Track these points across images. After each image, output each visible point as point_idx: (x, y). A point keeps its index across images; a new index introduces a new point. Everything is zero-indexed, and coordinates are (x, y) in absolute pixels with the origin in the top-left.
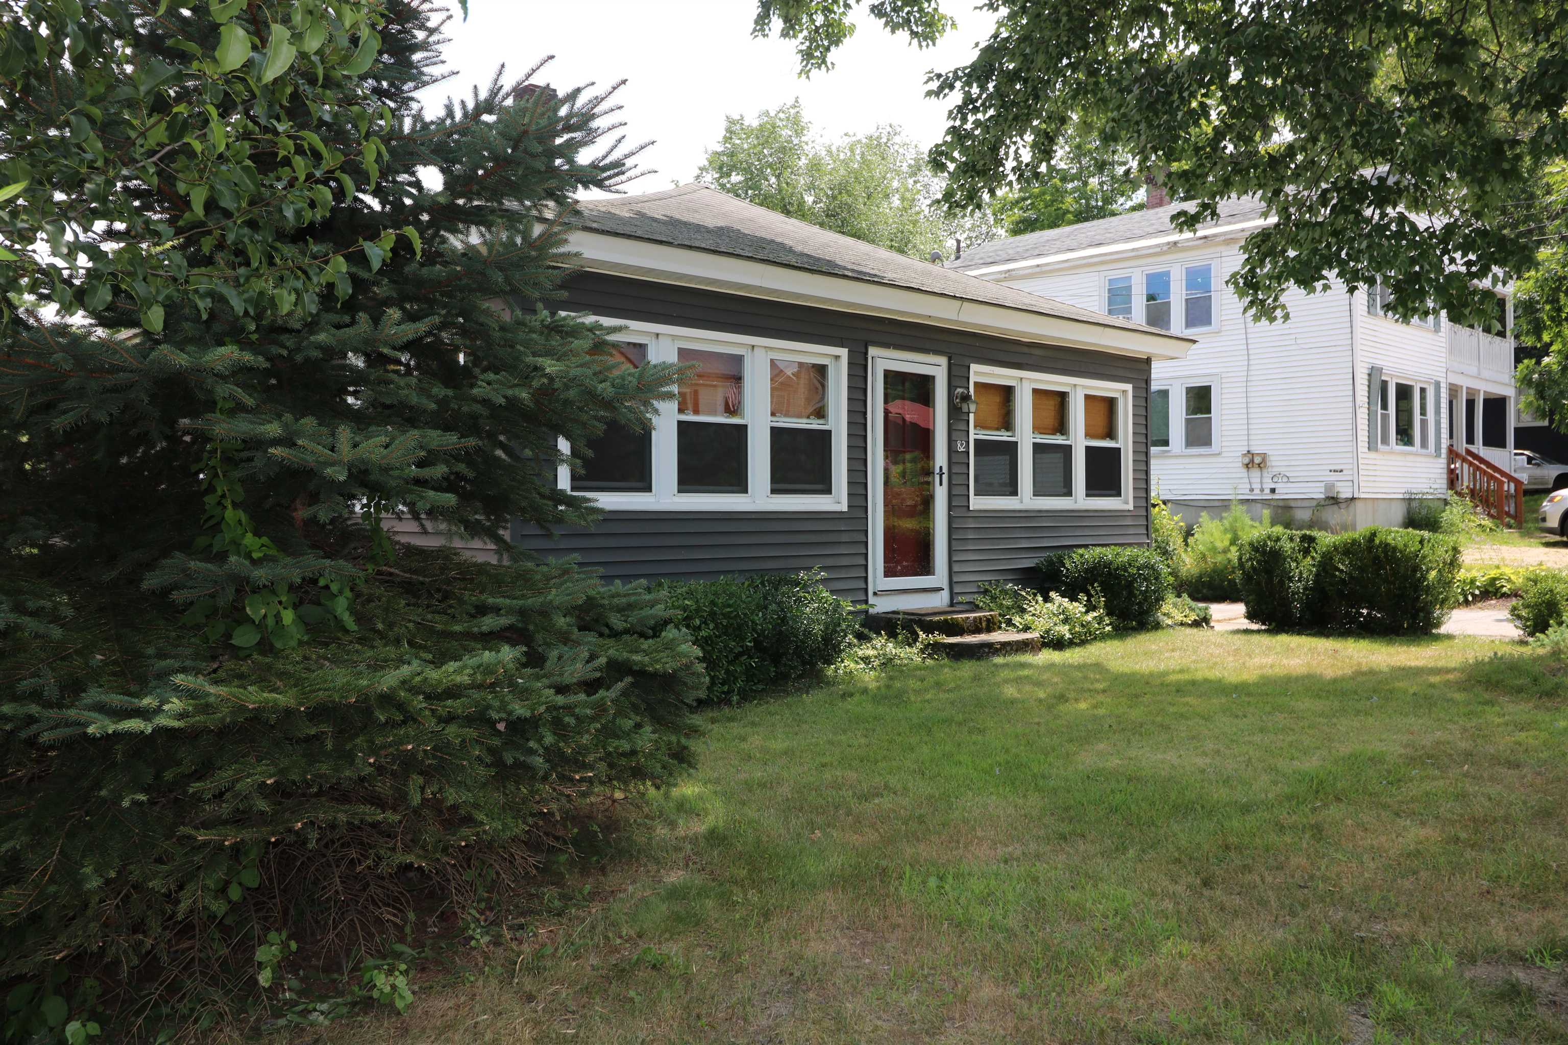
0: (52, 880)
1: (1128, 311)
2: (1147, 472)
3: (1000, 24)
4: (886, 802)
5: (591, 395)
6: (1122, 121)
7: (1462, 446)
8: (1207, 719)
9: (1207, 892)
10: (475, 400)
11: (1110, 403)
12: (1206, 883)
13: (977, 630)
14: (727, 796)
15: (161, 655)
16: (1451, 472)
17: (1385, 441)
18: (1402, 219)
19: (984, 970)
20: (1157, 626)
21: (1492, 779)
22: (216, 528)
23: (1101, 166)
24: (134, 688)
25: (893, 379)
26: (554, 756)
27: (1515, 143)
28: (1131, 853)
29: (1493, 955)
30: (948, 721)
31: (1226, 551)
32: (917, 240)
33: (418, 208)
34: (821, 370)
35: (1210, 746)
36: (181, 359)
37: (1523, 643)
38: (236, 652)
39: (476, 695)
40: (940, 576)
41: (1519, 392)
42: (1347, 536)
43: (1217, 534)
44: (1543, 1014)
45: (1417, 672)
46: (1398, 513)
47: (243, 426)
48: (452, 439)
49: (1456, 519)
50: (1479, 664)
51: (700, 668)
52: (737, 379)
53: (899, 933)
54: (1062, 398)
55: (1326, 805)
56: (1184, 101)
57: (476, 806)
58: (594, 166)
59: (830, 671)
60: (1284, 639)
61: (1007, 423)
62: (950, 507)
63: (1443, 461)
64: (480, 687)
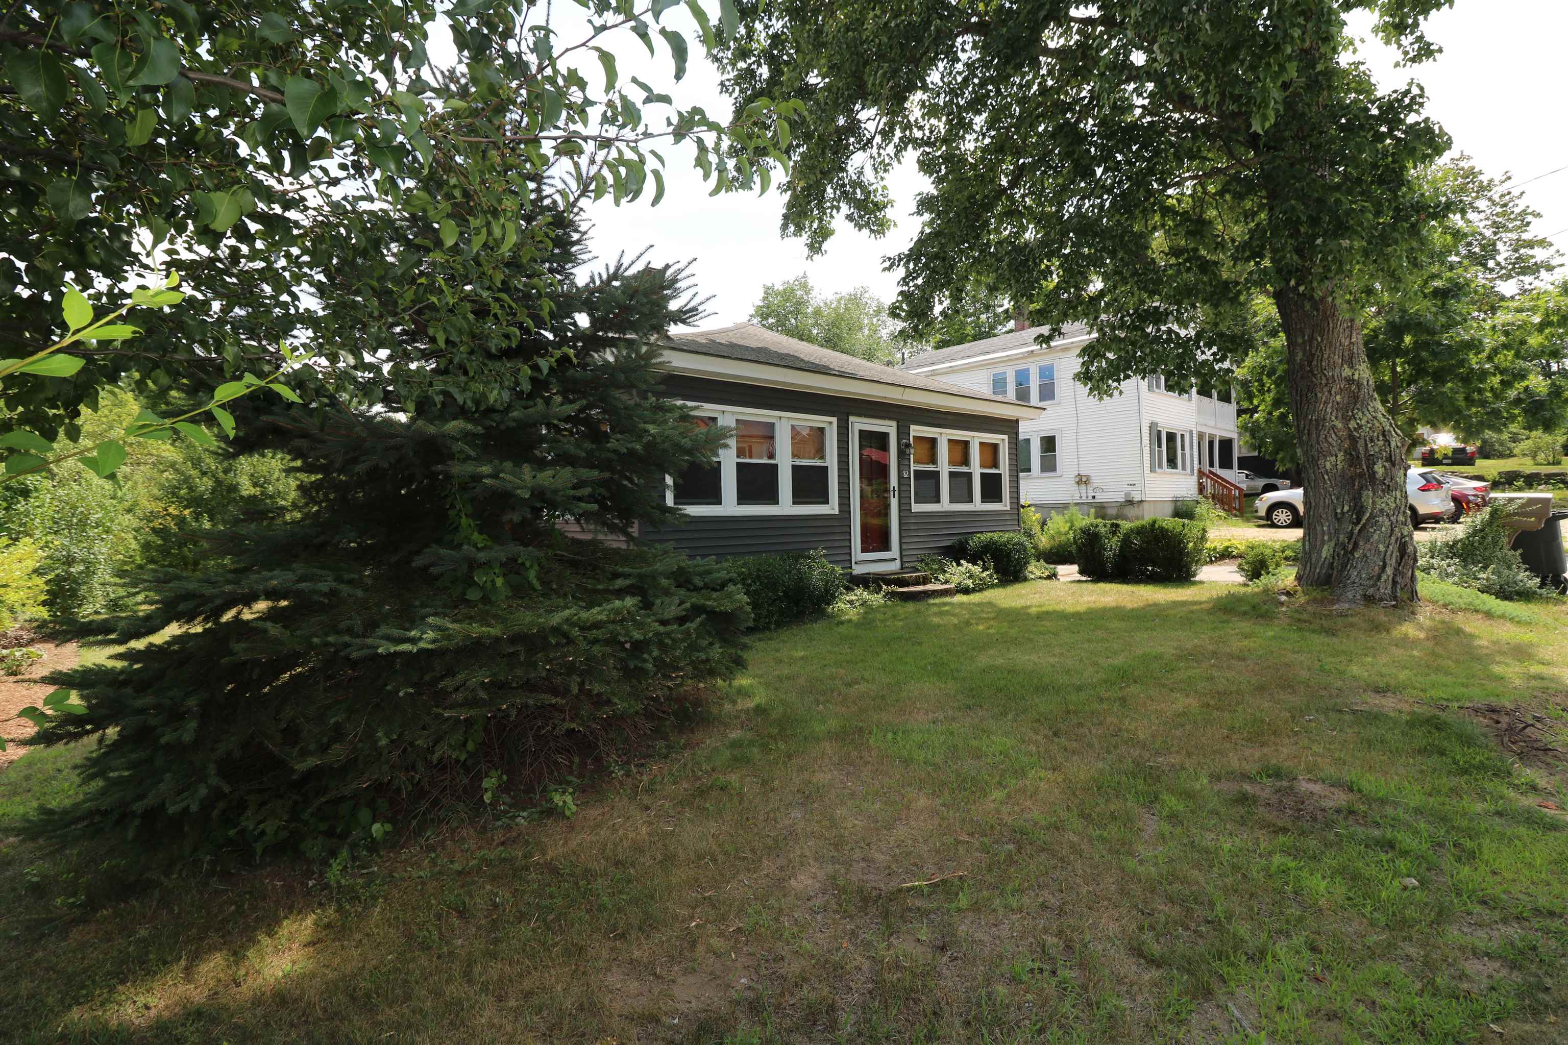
0: (360, 741)
1: (1005, 392)
2: (1018, 488)
3: (924, 224)
4: (862, 687)
5: (678, 447)
6: (1000, 278)
7: (1206, 469)
8: (1056, 634)
9: (1056, 740)
10: (608, 450)
11: (995, 447)
12: (1056, 734)
13: (918, 584)
14: (767, 685)
15: (423, 605)
16: (1200, 484)
17: (1160, 466)
18: (1170, 331)
19: (921, 789)
20: (1025, 579)
21: (1229, 667)
22: (457, 529)
23: (987, 308)
24: (407, 625)
25: (865, 436)
26: (660, 664)
27: (1237, 283)
28: (1010, 717)
29: (1232, 776)
30: (900, 638)
31: (1067, 533)
32: (879, 354)
33: (575, 338)
34: (822, 430)
35: (1057, 651)
36: (431, 429)
37: (1246, 585)
38: (468, 603)
39: (611, 627)
40: (895, 552)
41: (1240, 434)
42: (1138, 523)
43: (1061, 524)
44: (1262, 811)
45: (1184, 604)
46: (1169, 509)
47: (469, 468)
48: (595, 474)
49: (1204, 512)
50: (1219, 599)
51: (748, 609)
52: (772, 438)
53: (869, 767)
54: (966, 444)
55: (1128, 686)
56: (1037, 265)
57: (613, 693)
58: (680, 311)
59: (830, 609)
60: (1102, 585)
61: (933, 460)
62: (900, 511)
63: (1195, 478)
64: (613, 622)
